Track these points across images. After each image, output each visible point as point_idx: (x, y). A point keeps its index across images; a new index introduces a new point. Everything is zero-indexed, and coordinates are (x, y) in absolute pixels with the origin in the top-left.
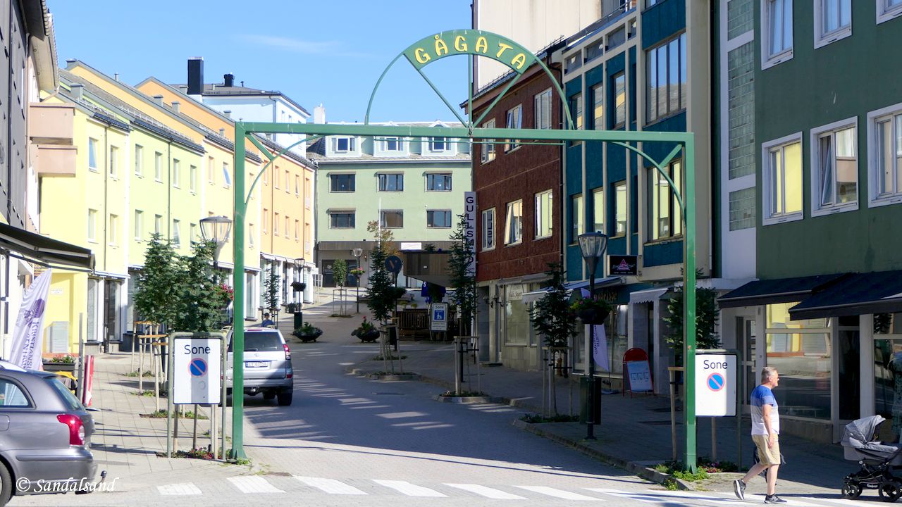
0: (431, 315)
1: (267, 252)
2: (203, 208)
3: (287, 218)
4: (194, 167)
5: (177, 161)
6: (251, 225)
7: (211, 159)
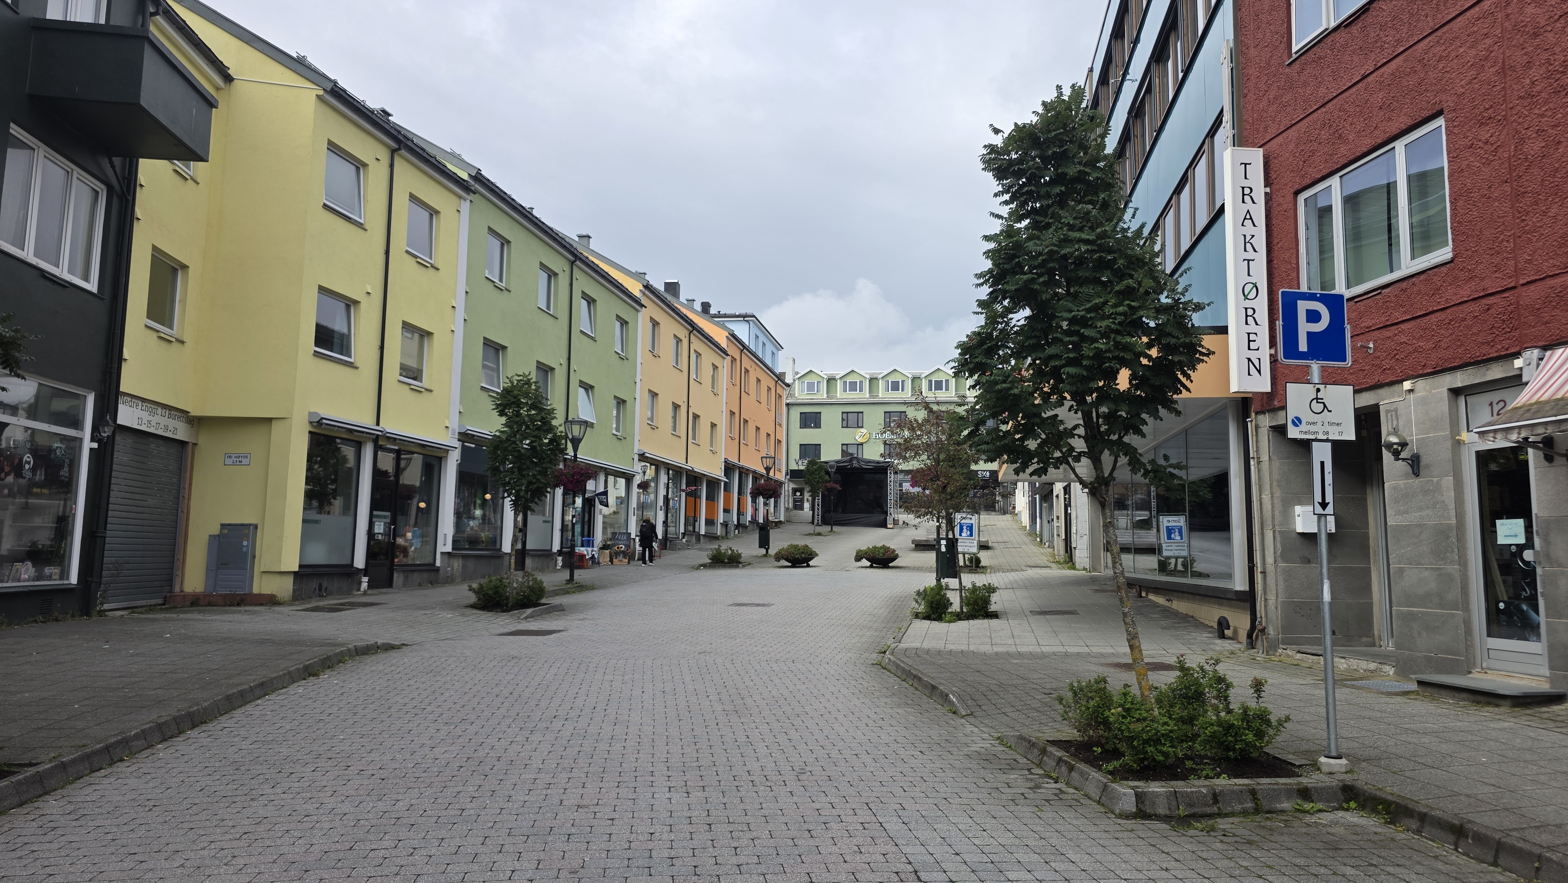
1: (734, 460)
2: (638, 381)
3: (758, 429)
4: (624, 323)
5: (591, 301)
6: (713, 426)
7: (655, 324)
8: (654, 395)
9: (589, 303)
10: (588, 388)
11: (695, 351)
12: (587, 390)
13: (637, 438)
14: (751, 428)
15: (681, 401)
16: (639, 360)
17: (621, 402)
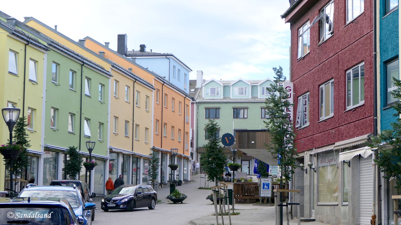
0: (260, 186)
1: (158, 147)
2: (109, 113)
3: (173, 127)
4: (103, 85)
5: (89, 79)
6: (147, 129)
7: (117, 82)
8: (116, 118)
9: (88, 80)
10: (88, 120)
11: (137, 91)
12: (87, 121)
13: (109, 140)
14: (169, 127)
15: (130, 119)
16: (110, 102)
17: (101, 124)
